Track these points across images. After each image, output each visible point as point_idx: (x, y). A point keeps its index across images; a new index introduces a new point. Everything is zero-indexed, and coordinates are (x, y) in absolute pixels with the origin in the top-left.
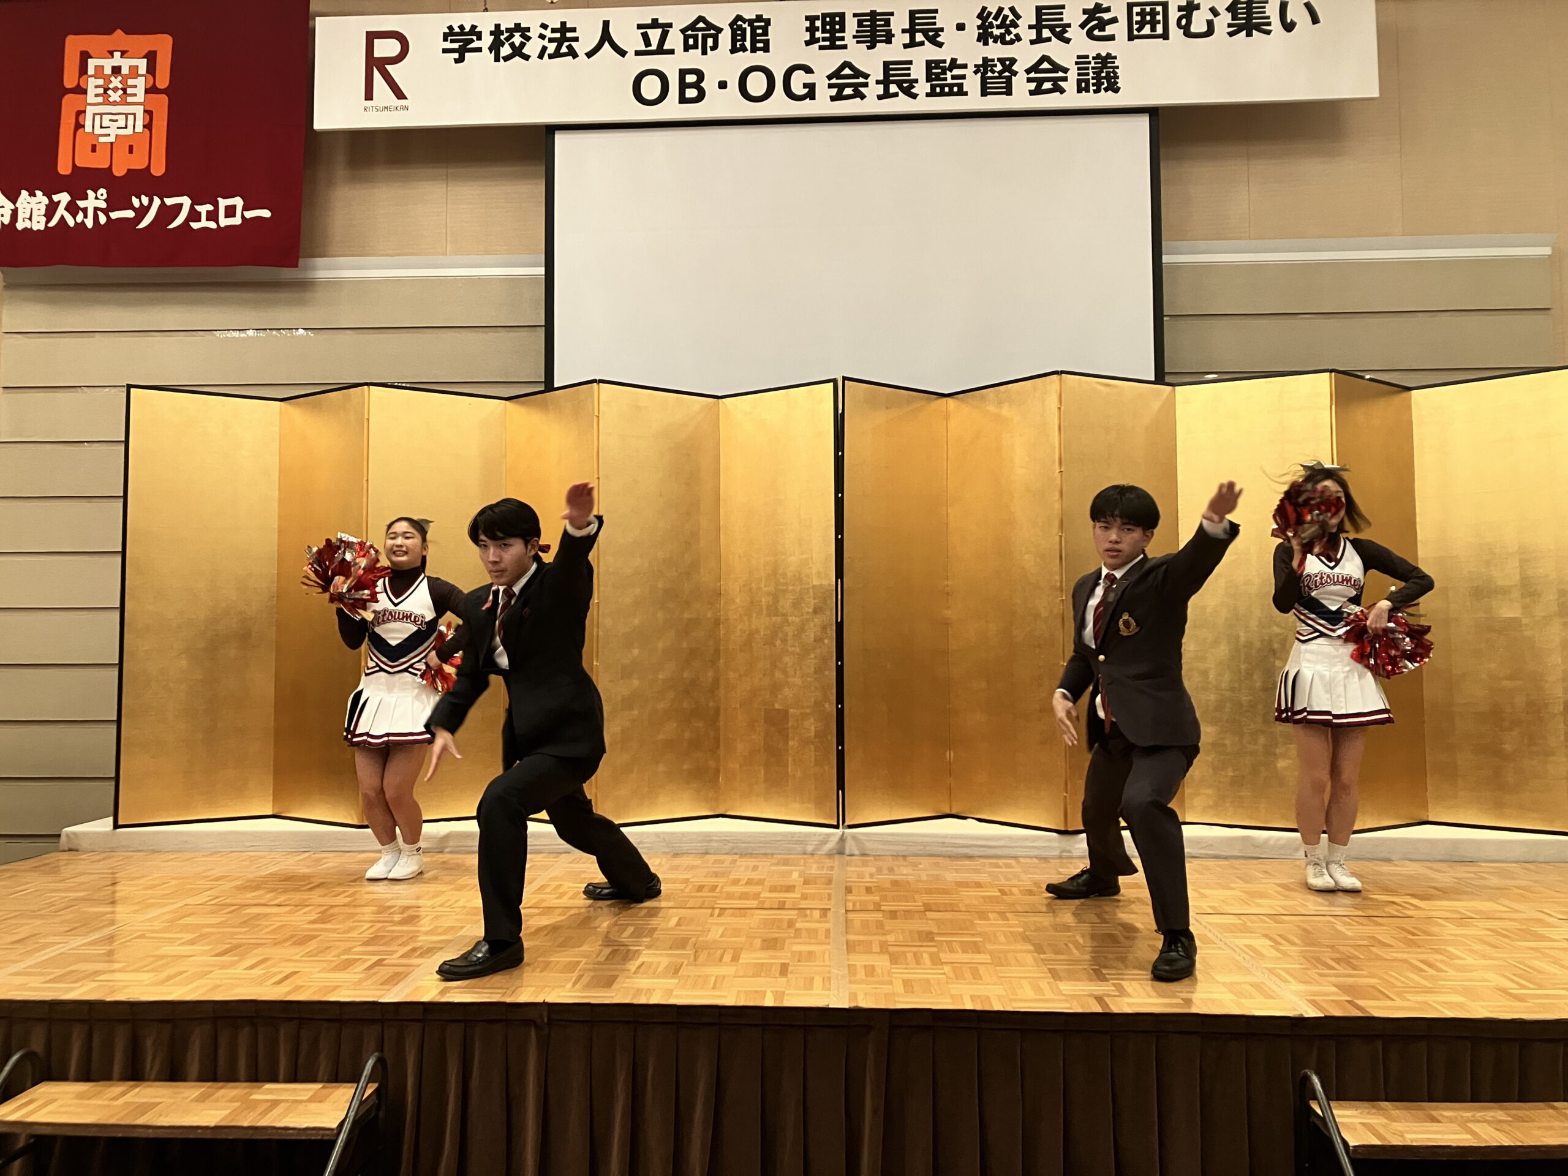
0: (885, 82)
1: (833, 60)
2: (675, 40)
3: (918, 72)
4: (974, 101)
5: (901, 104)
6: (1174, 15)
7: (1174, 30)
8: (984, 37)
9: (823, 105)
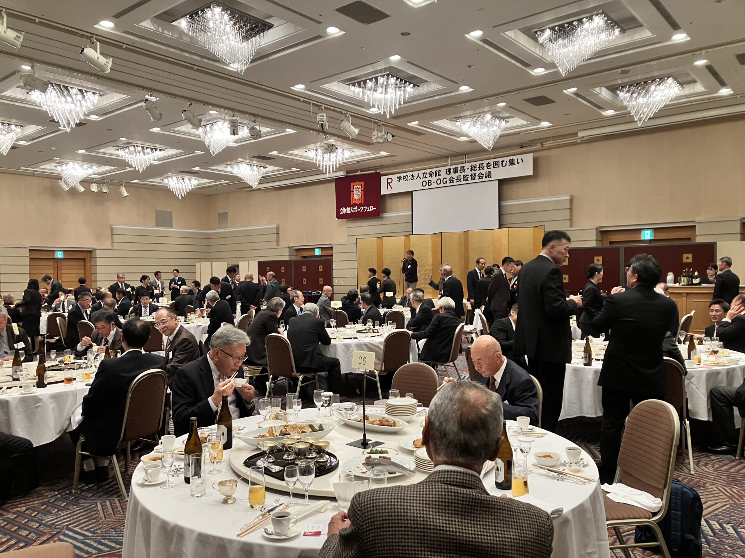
0: (457, 179)
1: (450, 176)
2: (428, 175)
3: (462, 177)
4: (470, 181)
5: (459, 183)
6: (500, 163)
7: (500, 166)
8: (471, 170)
9: (448, 184)
